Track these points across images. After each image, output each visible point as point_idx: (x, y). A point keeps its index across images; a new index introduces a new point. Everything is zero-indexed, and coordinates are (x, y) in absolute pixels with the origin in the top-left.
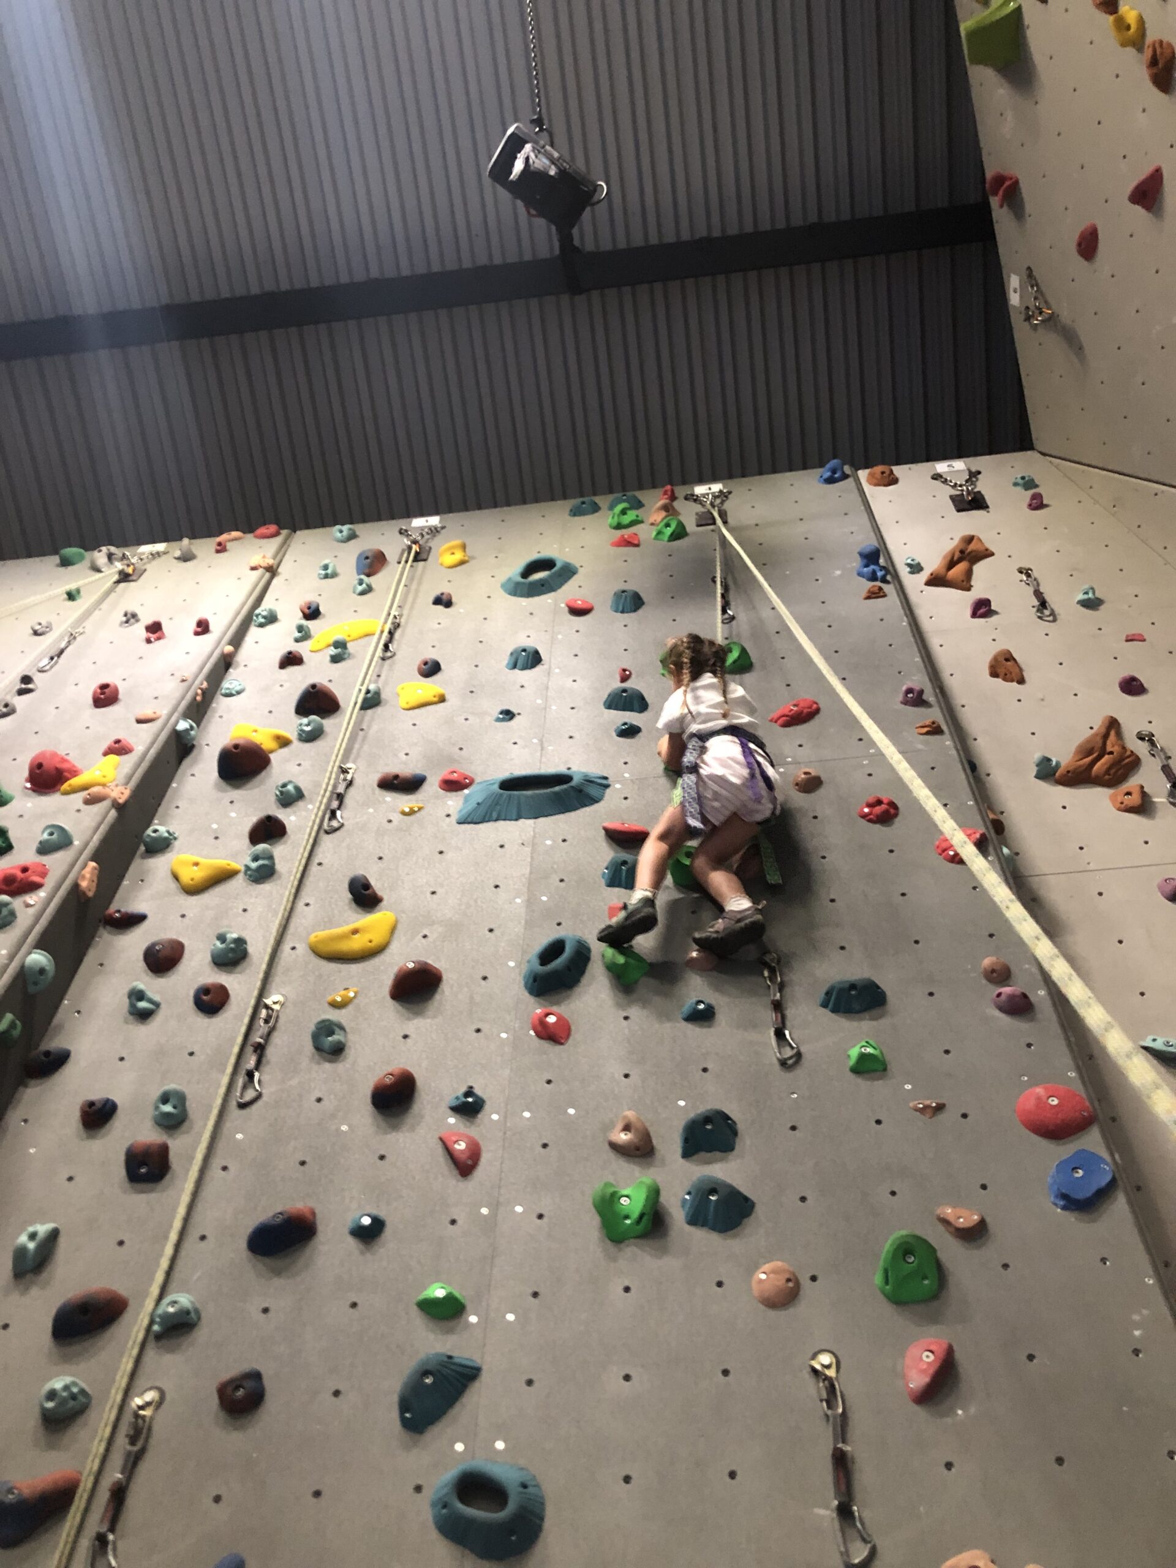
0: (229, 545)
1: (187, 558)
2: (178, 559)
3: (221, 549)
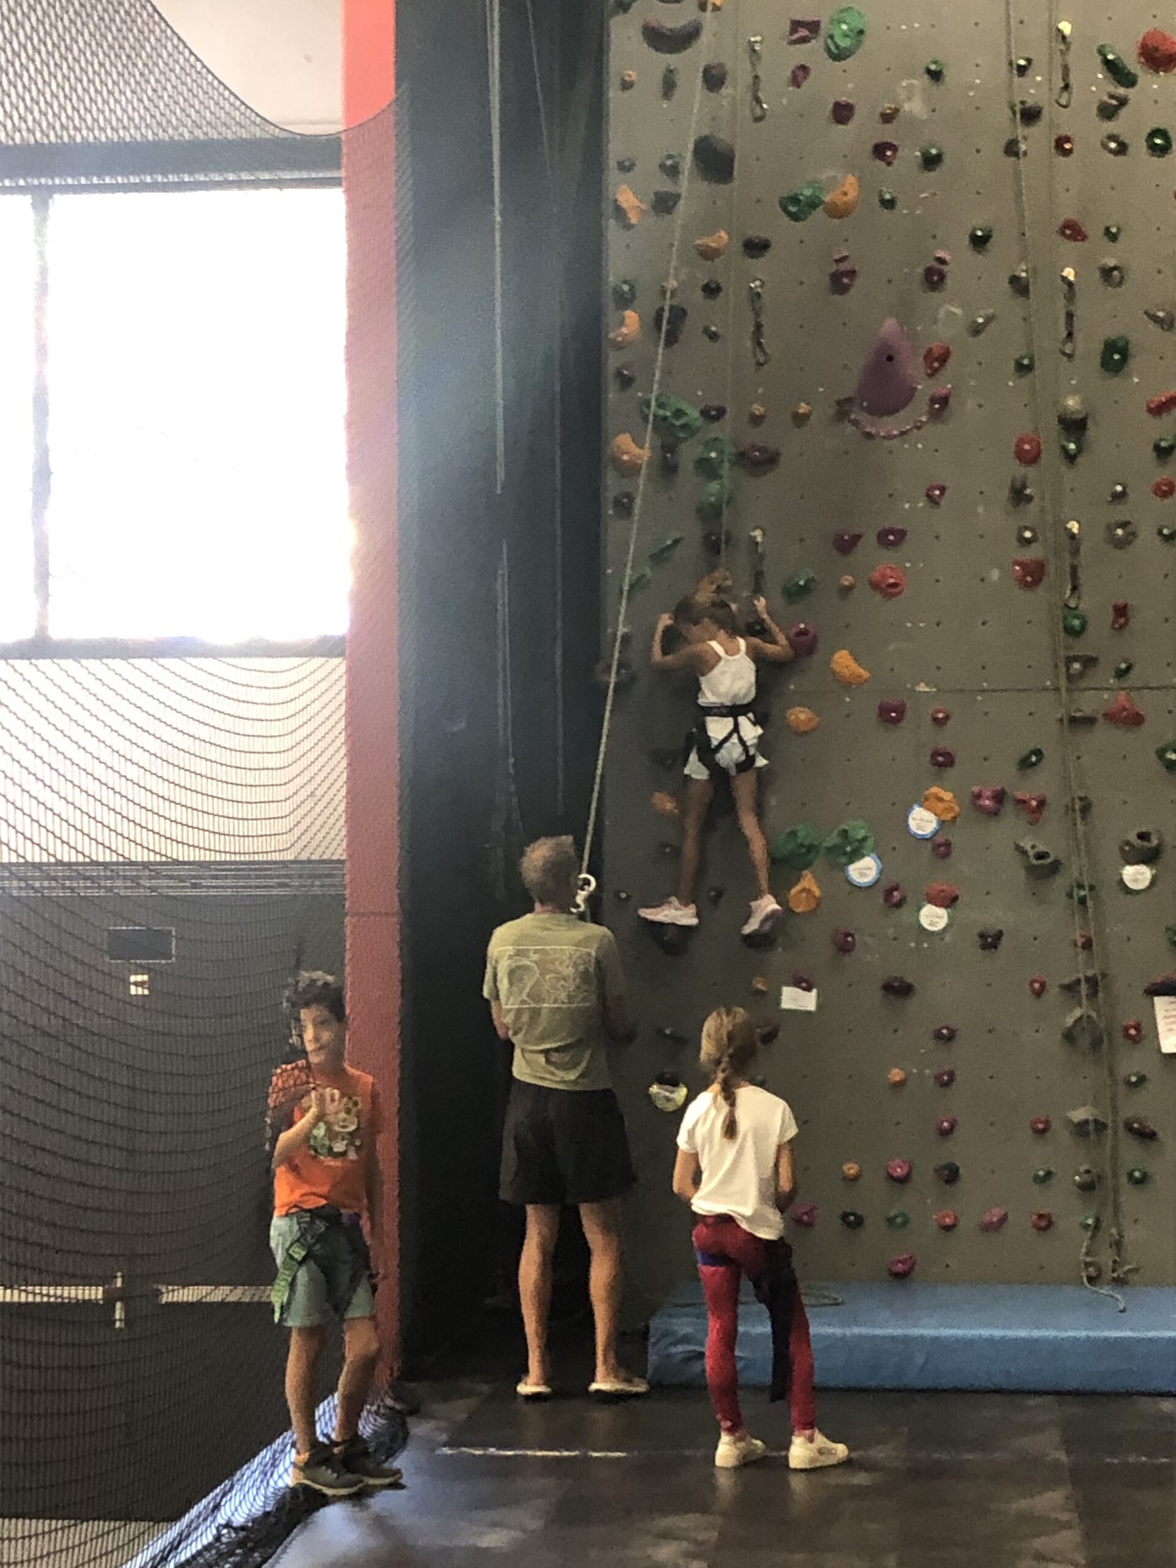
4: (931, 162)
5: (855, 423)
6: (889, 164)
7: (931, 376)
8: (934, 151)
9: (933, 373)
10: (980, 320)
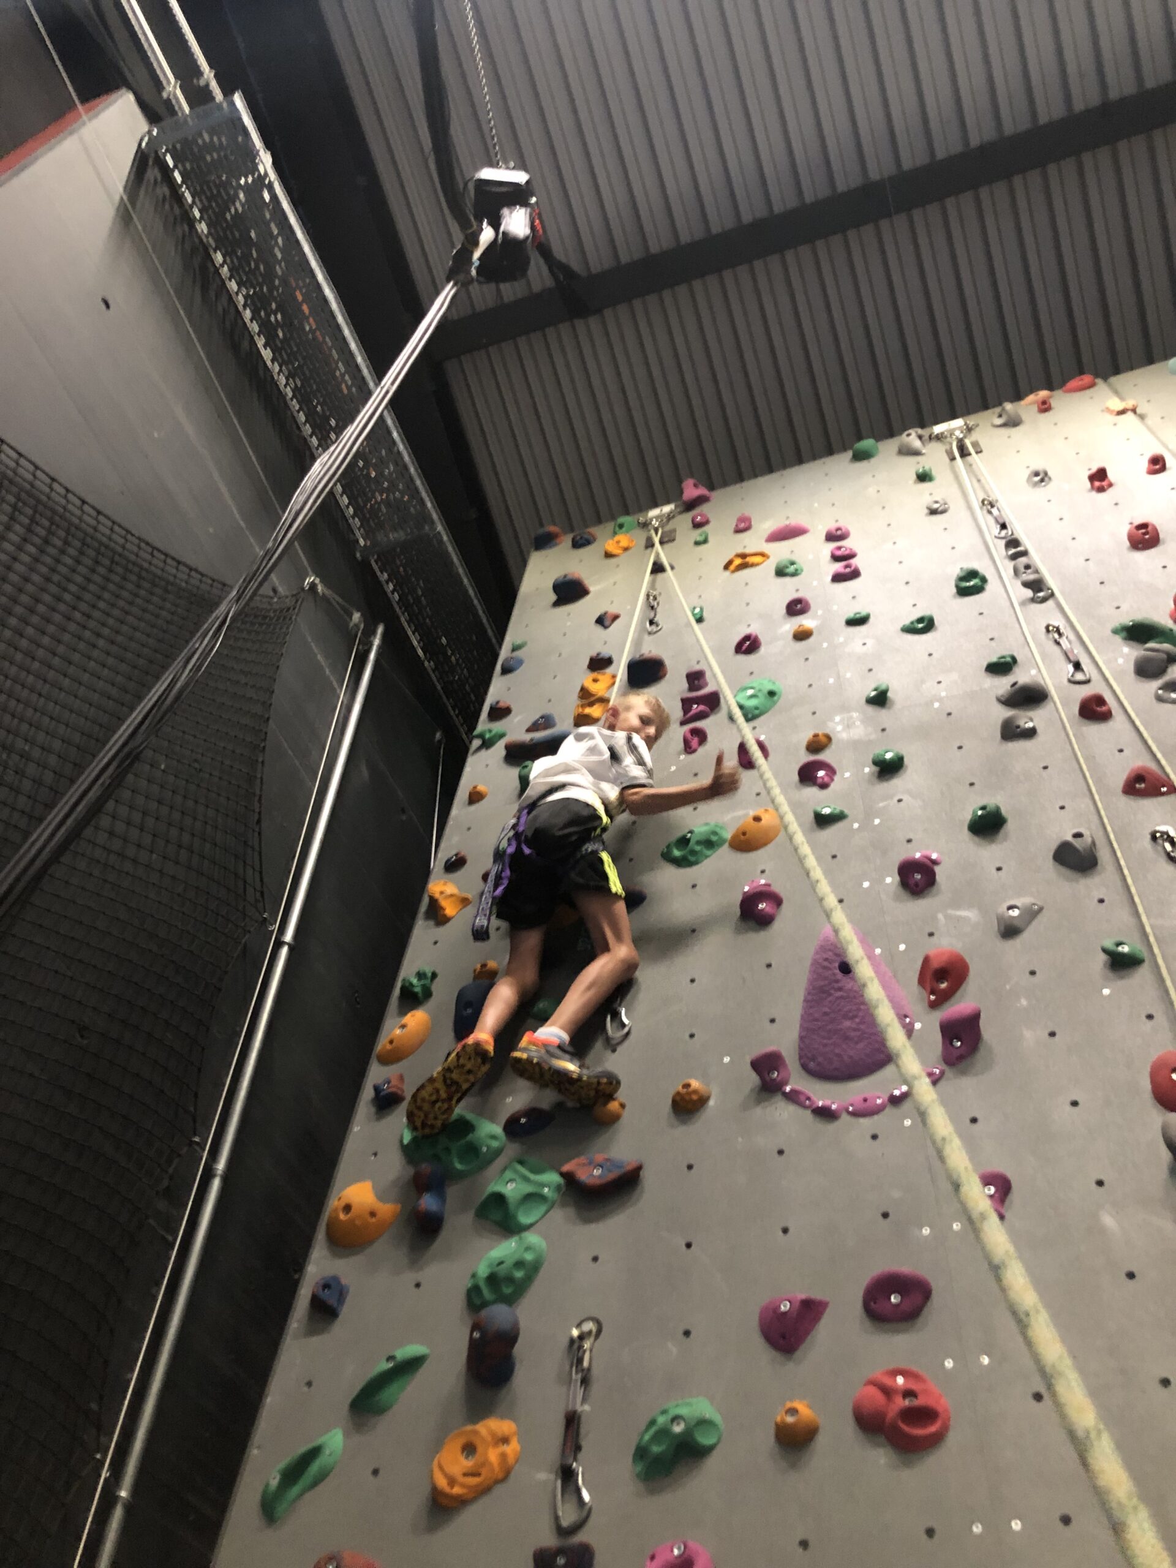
0: (1053, 403)
1: (1013, 422)
2: (1005, 425)
3: (1045, 407)
4: (888, 769)
5: (794, 1097)
6: (824, 786)
7: (933, 1005)
8: (889, 756)
9: (940, 1000)
10: (1015, 913)
